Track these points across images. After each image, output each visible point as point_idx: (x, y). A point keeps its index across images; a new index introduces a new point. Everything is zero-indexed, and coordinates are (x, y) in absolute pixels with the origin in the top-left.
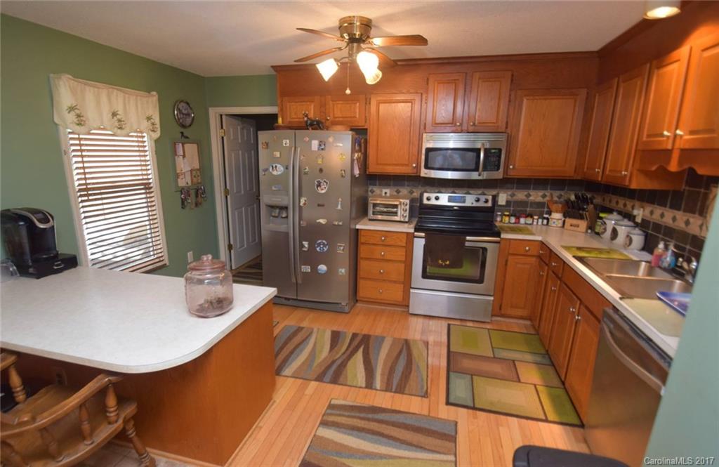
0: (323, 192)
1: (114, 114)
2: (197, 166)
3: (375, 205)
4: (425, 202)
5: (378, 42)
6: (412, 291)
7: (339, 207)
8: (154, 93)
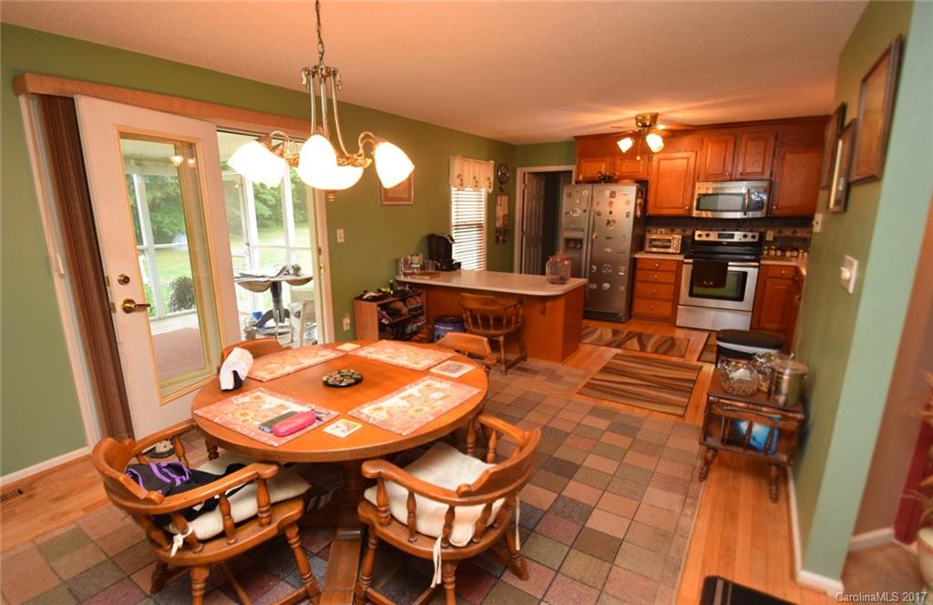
0: (611, 228)
1: (475, 178)
2: (506, 212)
3: (651, 240)
4: (697, 238)
5: (661, 127)
6: (679, 307)
8: (492, 162)
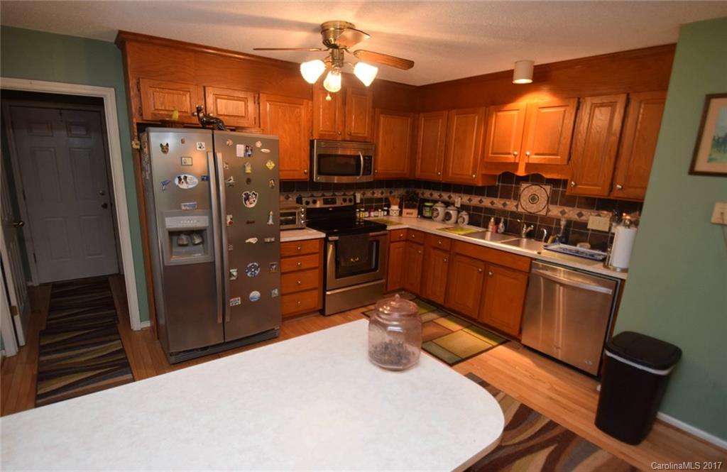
0: (252, 206)
4: (305, 206)
6: (328, 293)
7: (271, 222)
